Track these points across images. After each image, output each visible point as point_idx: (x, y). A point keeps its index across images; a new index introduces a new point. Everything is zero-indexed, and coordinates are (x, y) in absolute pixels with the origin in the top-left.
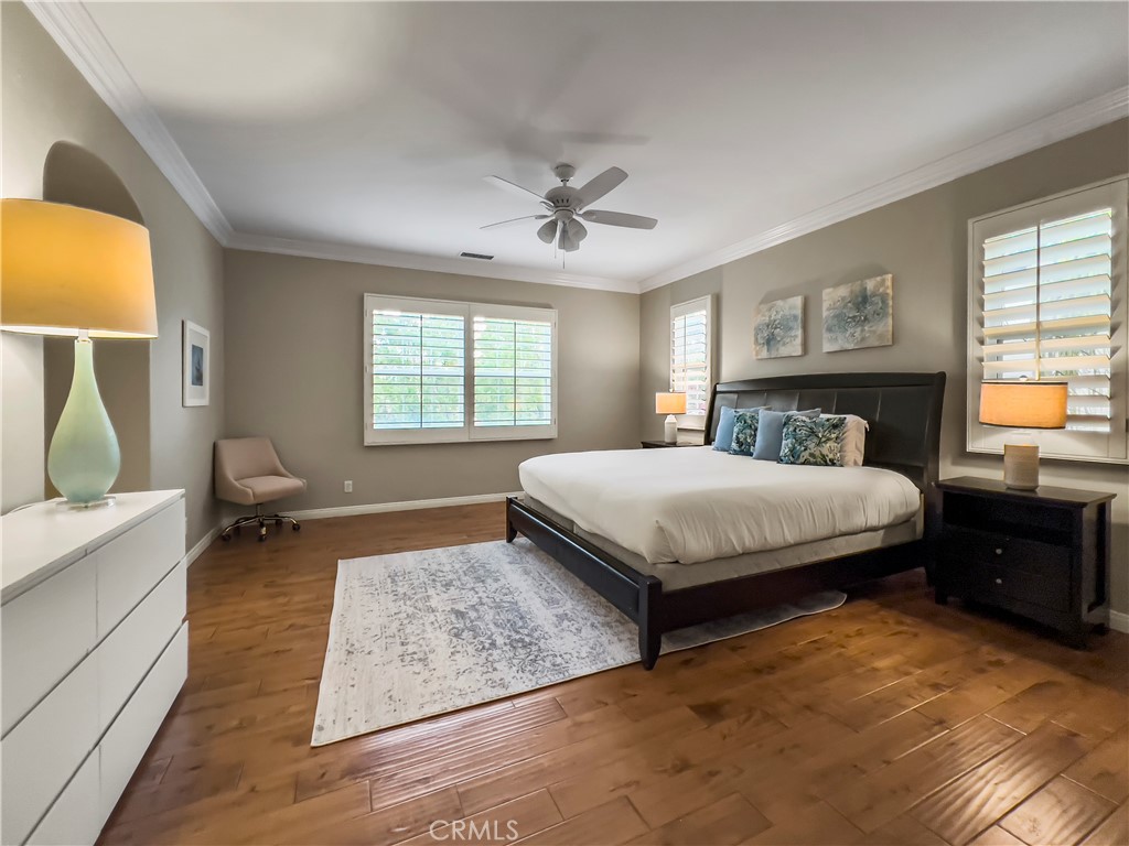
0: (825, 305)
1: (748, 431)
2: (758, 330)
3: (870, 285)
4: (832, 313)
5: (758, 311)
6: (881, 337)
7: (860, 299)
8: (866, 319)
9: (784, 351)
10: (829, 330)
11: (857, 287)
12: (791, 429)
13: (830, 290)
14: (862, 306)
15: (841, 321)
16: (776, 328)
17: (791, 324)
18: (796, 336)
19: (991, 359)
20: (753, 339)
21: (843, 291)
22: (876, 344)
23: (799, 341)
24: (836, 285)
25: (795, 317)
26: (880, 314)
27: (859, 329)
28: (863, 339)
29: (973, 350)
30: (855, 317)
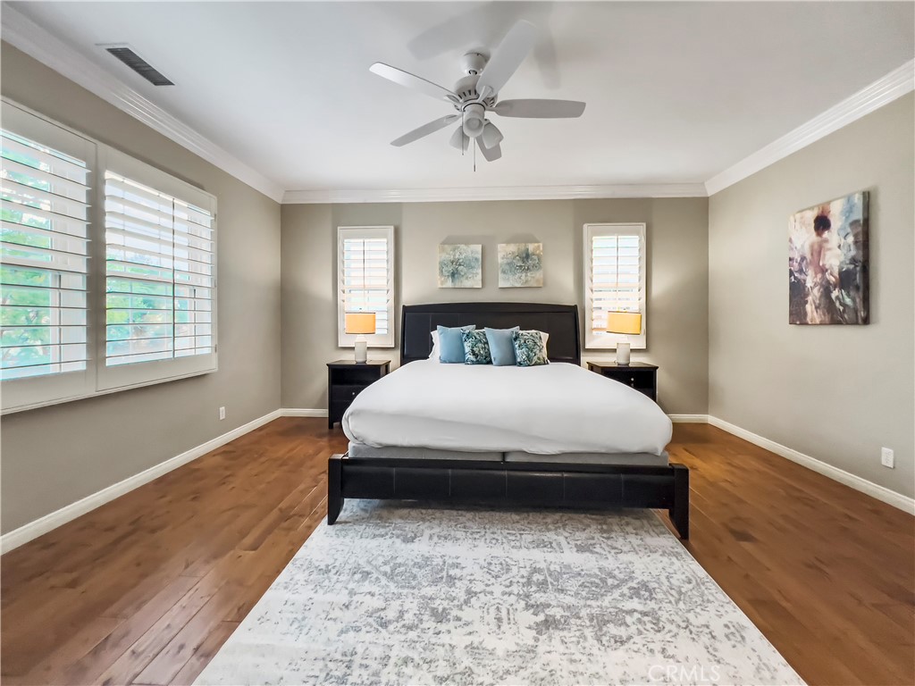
0: (500, 255)
1: (480, 345)
2: (442, 265)
3: (531, 247)
4: (505, 261)
5: (443, 250)
6: (538, 281)
7: (524, 255)
8: (528, 268)
9: (467, 284)
10: (504, 272)
11: (522, 247)
12: (522, 341)
13: (504, 245)
14: (526, 261)
15: (511, 268)
16: (460, 265)
17: (473, 264)
18: (477, 273)
19: (597, 300)
20: (438, 271)
21: (512, 248)
22: (535, 285)
23: (479, 277)
24: (508, 242)
25: (476, 259)
26: (537, 267)
27: (524, 275)
28: (527, 281)
29: (588, 294)
30: (521, 266)
